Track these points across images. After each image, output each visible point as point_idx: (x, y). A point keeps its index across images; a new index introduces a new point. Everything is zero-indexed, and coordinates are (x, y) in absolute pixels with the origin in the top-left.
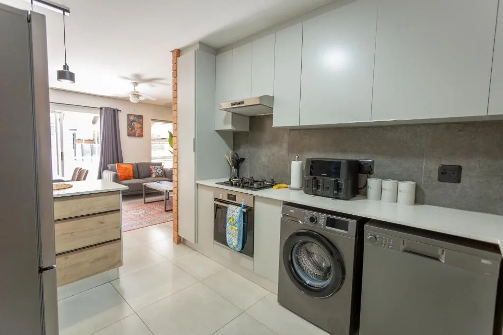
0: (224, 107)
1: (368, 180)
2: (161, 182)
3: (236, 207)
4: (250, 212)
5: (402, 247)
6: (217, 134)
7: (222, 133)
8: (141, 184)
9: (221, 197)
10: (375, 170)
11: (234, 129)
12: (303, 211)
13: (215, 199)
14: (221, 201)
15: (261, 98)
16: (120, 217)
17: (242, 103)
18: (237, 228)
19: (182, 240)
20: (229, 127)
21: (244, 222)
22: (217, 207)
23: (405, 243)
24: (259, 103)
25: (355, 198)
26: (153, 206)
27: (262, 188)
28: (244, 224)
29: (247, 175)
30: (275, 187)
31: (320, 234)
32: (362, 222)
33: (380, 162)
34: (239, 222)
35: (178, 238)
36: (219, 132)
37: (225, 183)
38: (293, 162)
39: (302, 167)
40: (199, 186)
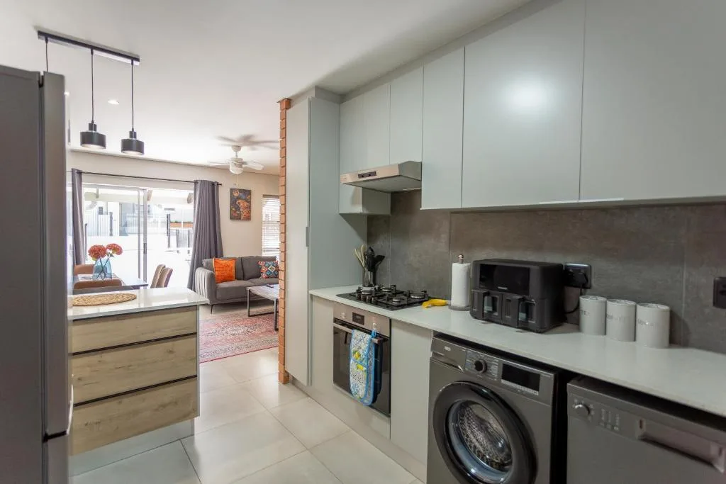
0: (350, 180)
1: (581, 298)
2: (272, 286)
3: (364, 334)
4: (384, 344)
5: (639, 432)
6: (340, 216)
7: (348, 217)
8: (244, 288)
9: (343, 318)
10: (594, 282)
11: (366, 212)
12: (464, 349)
13: (336, 320)
14: (344, 324)
15: (401, 166)
16: (197, 344)
17: (374, 174)
18: (365, 369)
19: (291, 378)
20: (359, 209)
21: (376, 357)
22: (336, 332)
23: (645, 429)
24: (397, 173)
25: (559, 329)
26: (260, 321)
27: (405, 305)
28: (376, 361)
29: (386, 284)
30: (425, 304)
31: (492, 392)
32: (563, 377)
33: (601, 268)
34: (368, 359)
35: (286, 375)
36: (345, 216)
37: (350, 296)
38: (454, 265)
39: (468, 273)
40: (314, 297)
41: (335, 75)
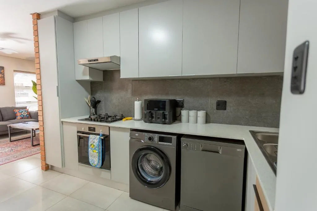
0: (82, 63)
1: (181, 111)
2: (27, 123)
3: (96, 136)
4: (106, 139)
5: (201, 148)
6: (77, 83)
7: (81, 82)
8: (6, 126)
9: (83, 130)
10: (185, 105)
11: (91, 79)
12: (144, 133)
13: (78, 132)
14: (83, 133)
15: (111, 57)
17: (97, 60)
18: (97, 151)
19: (50, 167)
20: (87, 78)
21: (102, 146)
22: (80, 138)
23: (203, 147)
24: (110, 61)
25: (175, 122)
26: (20, 143)
27: (115, 121)
28: (102, 148)
29: (102, 112)
30: (124, 120)
31: (155, 147)
32: (180, 136)
33: (188, 100)
34: (99, 147)
35: (47, 166)
36: (78, 81)
37: (86, 119)
38: (135, 102)
39: (141, 105)
40: (63, 123)
41: (67, 7)
